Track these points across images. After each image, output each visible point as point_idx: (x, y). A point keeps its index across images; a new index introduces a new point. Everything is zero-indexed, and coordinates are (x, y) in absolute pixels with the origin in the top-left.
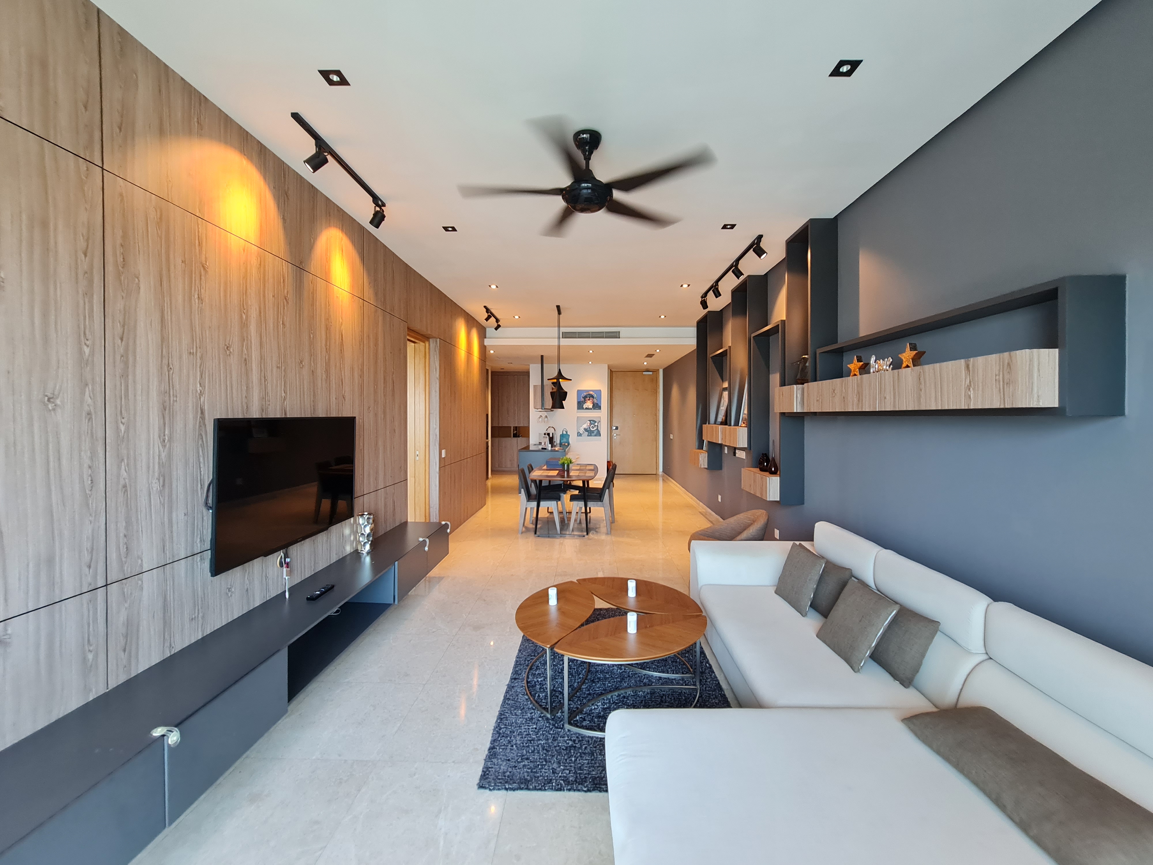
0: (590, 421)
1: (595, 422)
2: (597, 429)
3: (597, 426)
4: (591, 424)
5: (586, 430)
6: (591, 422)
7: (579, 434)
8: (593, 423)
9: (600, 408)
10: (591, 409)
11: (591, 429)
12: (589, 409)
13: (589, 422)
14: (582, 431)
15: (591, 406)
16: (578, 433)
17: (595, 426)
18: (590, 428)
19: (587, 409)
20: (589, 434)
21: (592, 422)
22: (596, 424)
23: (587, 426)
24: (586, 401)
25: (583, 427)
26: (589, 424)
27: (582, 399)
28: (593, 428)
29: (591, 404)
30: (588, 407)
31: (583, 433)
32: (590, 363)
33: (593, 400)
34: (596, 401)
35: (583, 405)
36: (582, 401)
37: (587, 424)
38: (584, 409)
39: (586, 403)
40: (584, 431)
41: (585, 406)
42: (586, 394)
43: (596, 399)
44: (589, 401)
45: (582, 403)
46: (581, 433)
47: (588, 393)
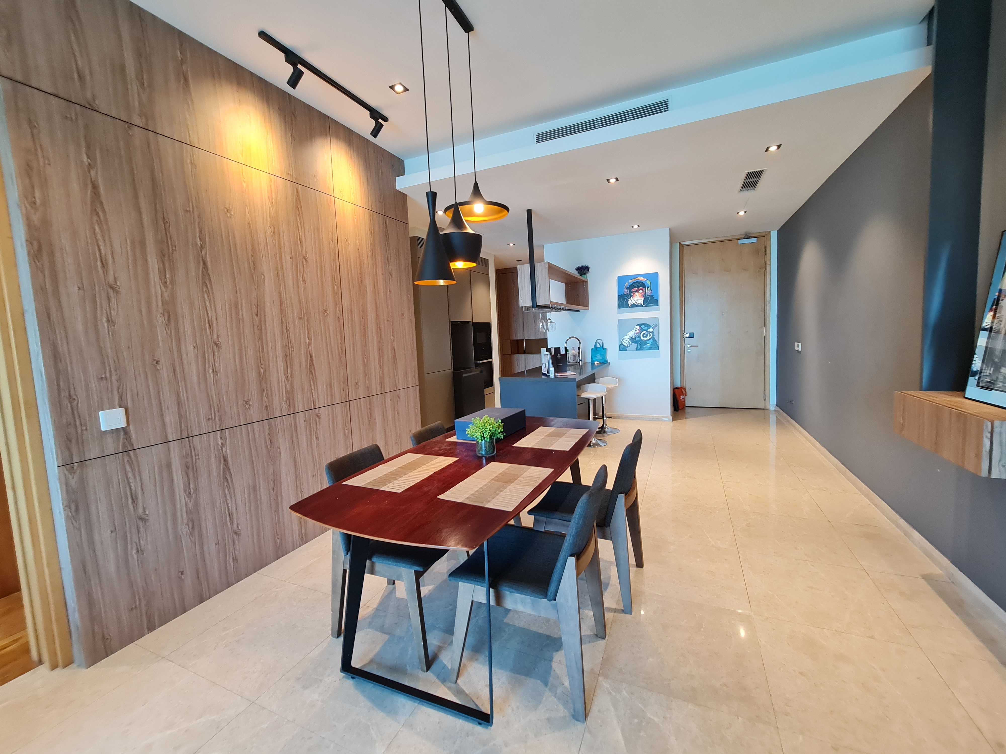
0: (640, 325)
1: (649, 326)
2: (653, 338)
3: (653, 333)
4: (641, 330)
5: (632, 340)
6: (642, 326)
7: (622, 348)
8: (646, 328)
9: (656, 303)
10: (642, 306)
11: (642, 338)
12: (639, 306)
13: (638, 327)
15: (641, 301)
16: (620, 345)
17: (650, 332)
18: (639, 337)
19: (634, 306)
20: (639, 347)
21: (644, 326)
22: (651, 330)
23: (636, 335)
24: (632, 294)
25: (629, 337)
26: (638, 331)
27: (626, 290)
28: (645, 336)
29: (640, 298)
30: (636, 304)
31: (629, 345)
32: (636, 227)
33: (643, 291)
34: (648, 292)
35: (627, 301)
36: (625, 294)
37: (635, 330)
38: (630, 307)
39: (631, 297)
40: (631, 343)
41: (630, 302)
42: (631, 282)
43: (648, 287)
44: (636, 293)
45: (626, 297)
46: (626, 345)
47: (633, 280)
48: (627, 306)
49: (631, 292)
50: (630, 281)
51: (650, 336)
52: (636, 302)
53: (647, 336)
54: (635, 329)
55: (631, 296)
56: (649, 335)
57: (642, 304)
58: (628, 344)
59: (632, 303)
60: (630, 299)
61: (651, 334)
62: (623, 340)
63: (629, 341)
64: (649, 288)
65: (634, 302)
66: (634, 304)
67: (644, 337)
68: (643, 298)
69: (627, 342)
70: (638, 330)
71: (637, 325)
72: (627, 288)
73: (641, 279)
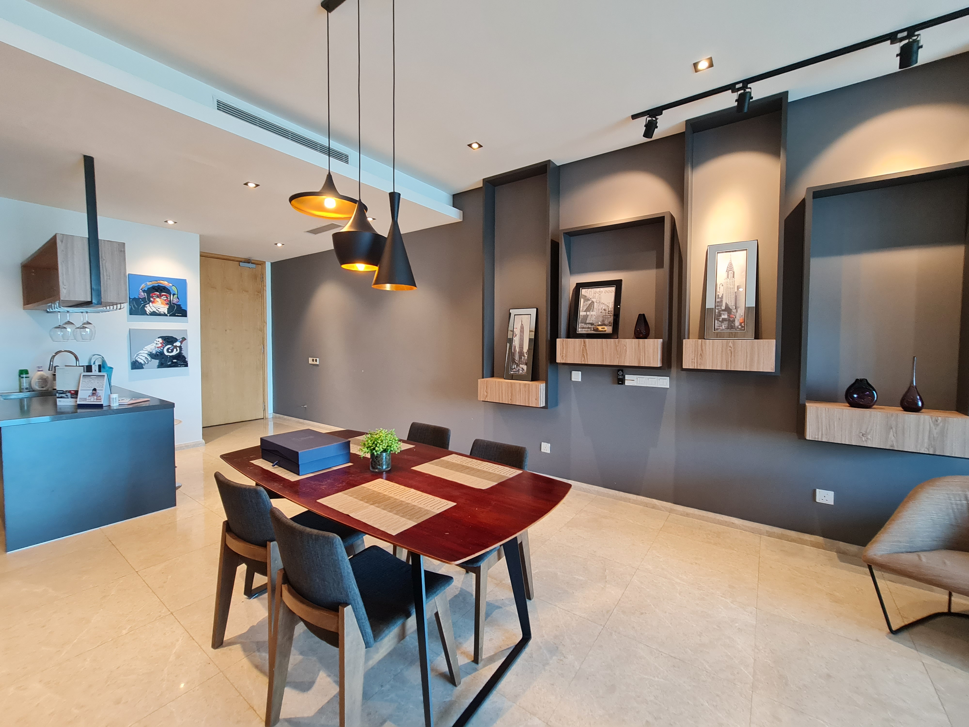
0: (163, 338)
1: (176, 340)
2: (179, 353)
3: (180, 347)
4: (165, 344)
5: (153, 356)
6: (165, 340)
7: (136, 365)
8: (171, 342)
9: (184, 314)
10: (165, 315)
11: (166, 354)
12: (160, 315)
13: (159, 340)
14: (142, 358)
15: (164, 309)
16: (133, 362)
17: (176, 347)
18: (162, 352)
19: (154, 314)
20: (160, 364)
21: (169, 340)
22: (178, 344)
23: (157, 349)
24: (152, 299)
25: (147, 352)
26: (160, 345)
27: (142, 294)
28: (170, 351)
29: (163, 306)
30: (157, 311)
31: (146, 362)
32: (171, 222)
33: (167, 298)
34: (174, 299)
35: (144, 306)
36: (140, 298)
37: (156, 344)
38: (148, 315)
39: (151, 303)
40: (149, 359)
41: (149, 308)
42: (150, 284)
43: (174, 295)
44: (158, 299)
45: (142, 302)
46: (143, 362)
47: (153, 282)
48: (144, 313)
49: (149, 297)
50: (148, 283)
51: (177, 350)
52: (157, 310)
53: (172, 351)
54: (155, 342)
55: (150, 301)
56: (175, 350)
57: (166, 313)
58: (145, 360)
59: (152, 311)
60: (148, 305)
61: (178, 348)
62: (138, 355)
63: (147, 357)
64: (176, 296)
65: (155, 310)
66: (154, 311)
67: (168, 352)
68: (167, 307)
69: (144, 358)
70: (161, 343)
71: (159, 338)
72: (144, 291)
73: (165, 283)
